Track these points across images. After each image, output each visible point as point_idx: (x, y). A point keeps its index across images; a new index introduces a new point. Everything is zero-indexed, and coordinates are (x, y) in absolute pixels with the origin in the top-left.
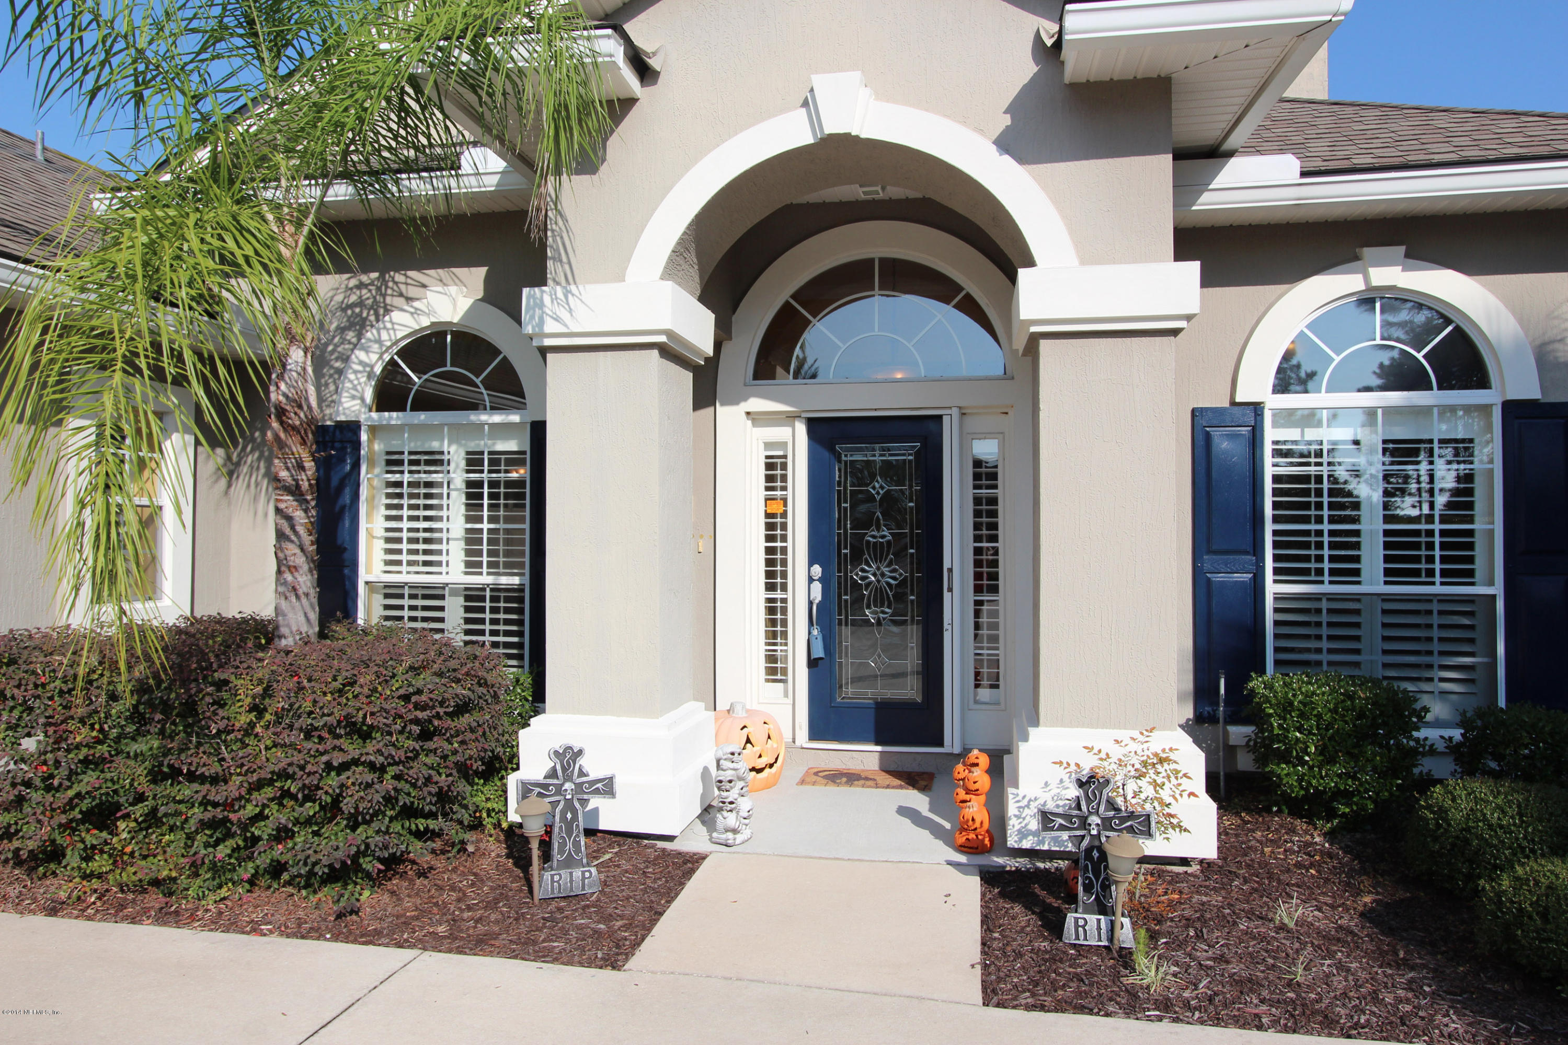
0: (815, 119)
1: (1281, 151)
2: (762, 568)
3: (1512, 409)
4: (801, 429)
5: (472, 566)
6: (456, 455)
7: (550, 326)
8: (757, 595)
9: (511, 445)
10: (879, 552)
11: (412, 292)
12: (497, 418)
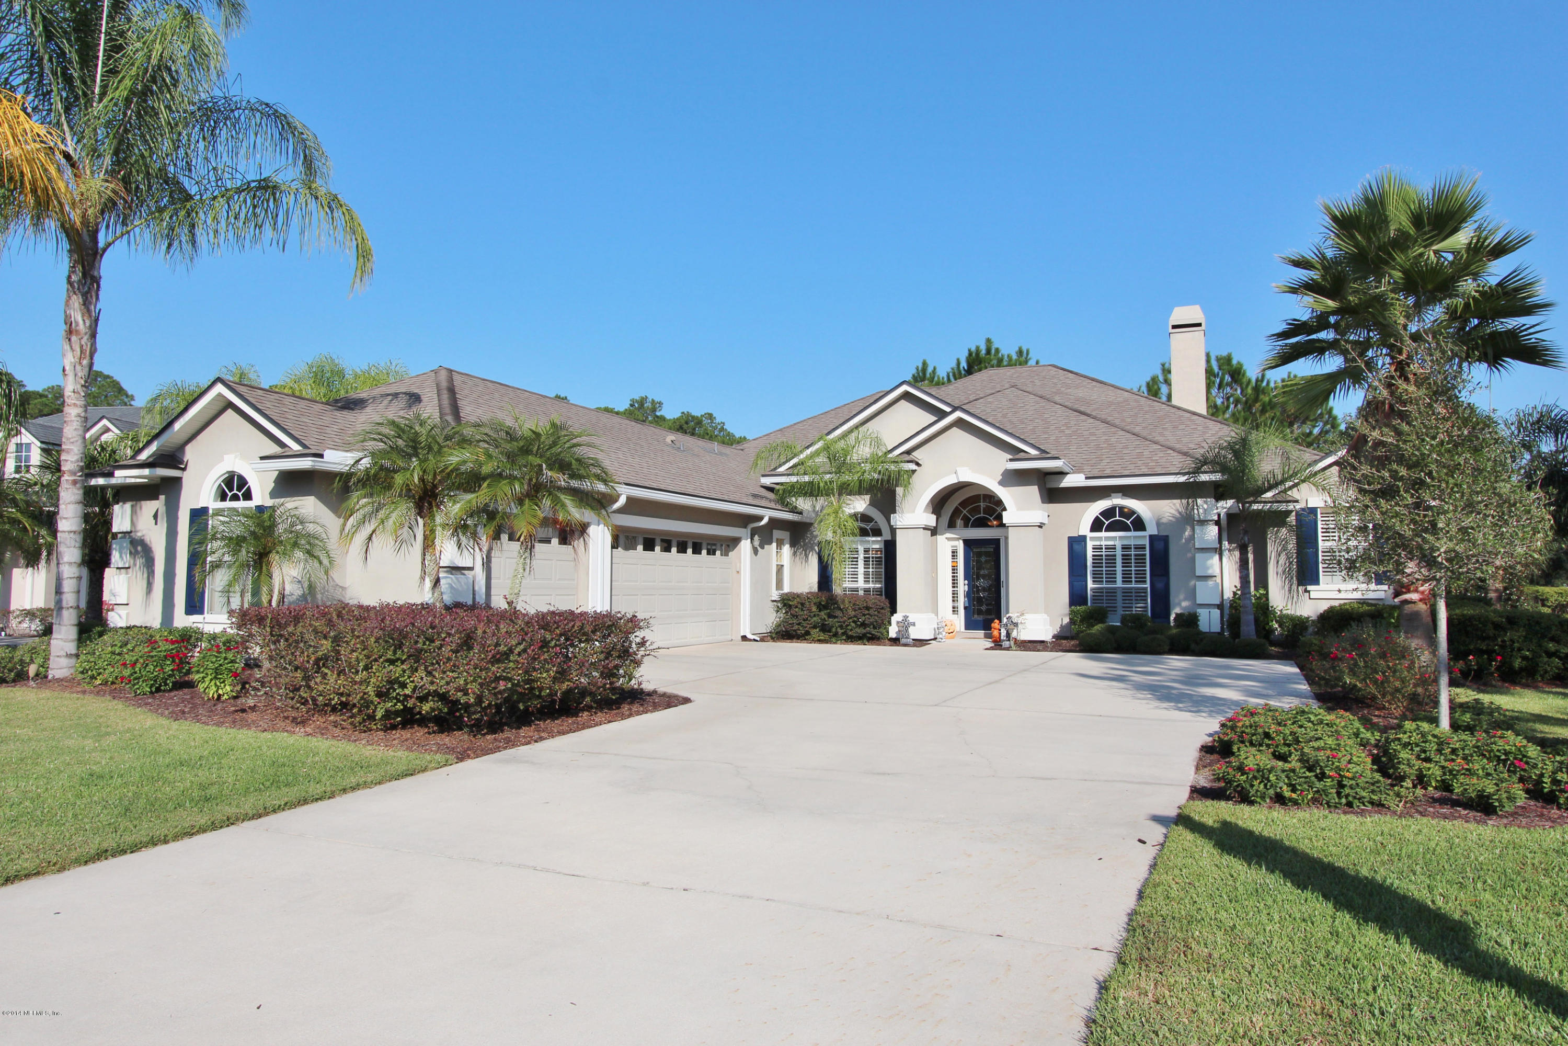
0: (958, 478)
1: (1079, 473)
2: (951, 582)
3: (1151, 536)
4: (961, 542)
5: (866, 582)
6: (861, 549)
7: (898, 523)
8: (950, 589)
9: (877, 546)
10: (984, 577)
11: (849, 502)
12: (874, 539)
